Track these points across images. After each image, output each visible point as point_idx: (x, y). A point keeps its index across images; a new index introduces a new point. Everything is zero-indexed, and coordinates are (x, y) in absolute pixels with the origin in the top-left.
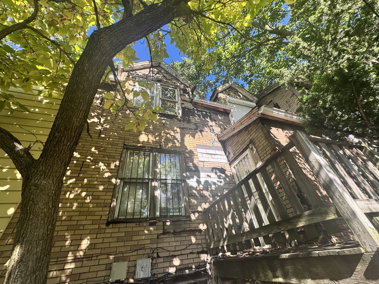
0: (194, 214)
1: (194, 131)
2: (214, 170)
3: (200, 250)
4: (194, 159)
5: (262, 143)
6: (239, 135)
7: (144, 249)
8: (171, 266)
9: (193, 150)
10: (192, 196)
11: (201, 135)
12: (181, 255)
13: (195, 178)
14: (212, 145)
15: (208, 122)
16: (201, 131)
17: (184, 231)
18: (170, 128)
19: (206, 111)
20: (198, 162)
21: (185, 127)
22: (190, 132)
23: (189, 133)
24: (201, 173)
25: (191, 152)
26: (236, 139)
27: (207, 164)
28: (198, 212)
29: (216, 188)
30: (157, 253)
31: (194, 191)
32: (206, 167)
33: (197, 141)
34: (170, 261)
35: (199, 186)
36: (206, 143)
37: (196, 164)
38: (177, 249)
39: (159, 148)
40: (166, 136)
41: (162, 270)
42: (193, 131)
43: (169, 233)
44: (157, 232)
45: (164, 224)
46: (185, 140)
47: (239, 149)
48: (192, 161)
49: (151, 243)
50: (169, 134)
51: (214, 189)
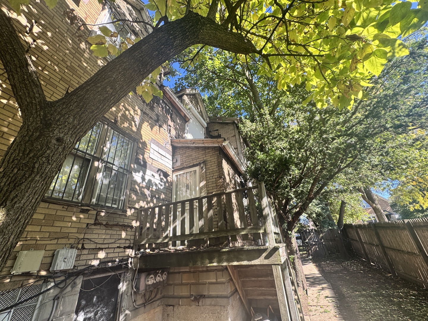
0: (131, 210)
1: (154, 122)
2: (159, 172)
3: (127, 245)
4: (146, 153)
5: (212, 168)
6: (195, 151)
7: (68, 238)
8: (94, 259)
9: (147, 143)
10: (134, 191)
11: (158, 130)
12: (108, 248)
13: (141, 173)
14: (164, 146)
15: (168, 119)
16: (160, 126)
17: (117, 225)
18: (131, 104)
19: (170, 106)
20: (148, 158)
21: (147, 112)
22: (150, 121)
23: (148, 122)
24: (147, 170)
25: (144, 144)
26: (189, 152)
27: (156, 164)
28: (135, 209)
29: (156, 189)
30: (83, 244)
31: (137, 187)
32: (154, 166)
33: (154, 135)
34: (95, 254)
35: (142, 182)
36: (160, 140)
37: (146, 159)
38: (106, 242)
39: (113, 122)
40: (124, 112)
41: (84, 263)
42: (152, 121)
43: (100, 224)
44: (88, 221)
45: (98, 214)
46: (143, 127)
47: (189, 163)
48: (143, 155)
49: (77, 233)
50: (129, 111)
51: (154, 190)
